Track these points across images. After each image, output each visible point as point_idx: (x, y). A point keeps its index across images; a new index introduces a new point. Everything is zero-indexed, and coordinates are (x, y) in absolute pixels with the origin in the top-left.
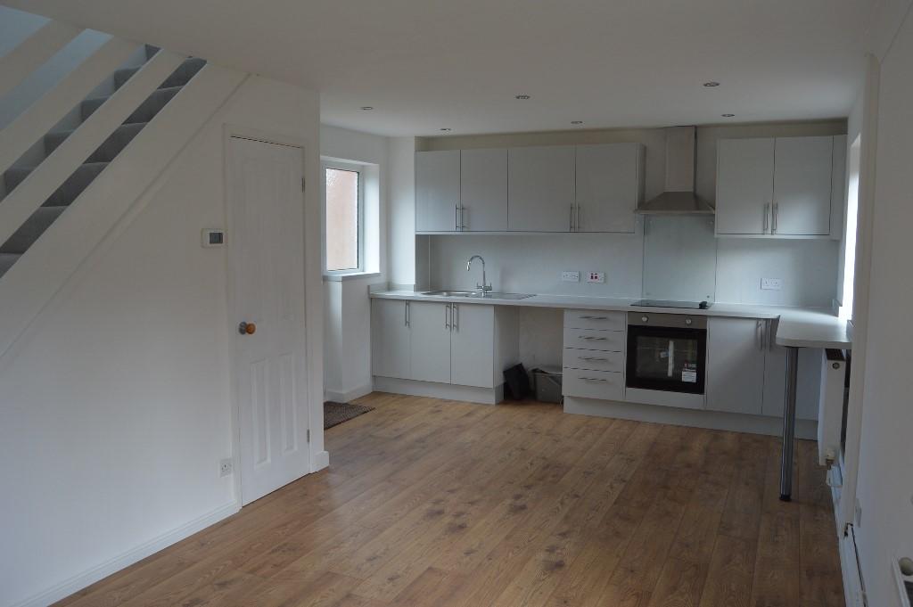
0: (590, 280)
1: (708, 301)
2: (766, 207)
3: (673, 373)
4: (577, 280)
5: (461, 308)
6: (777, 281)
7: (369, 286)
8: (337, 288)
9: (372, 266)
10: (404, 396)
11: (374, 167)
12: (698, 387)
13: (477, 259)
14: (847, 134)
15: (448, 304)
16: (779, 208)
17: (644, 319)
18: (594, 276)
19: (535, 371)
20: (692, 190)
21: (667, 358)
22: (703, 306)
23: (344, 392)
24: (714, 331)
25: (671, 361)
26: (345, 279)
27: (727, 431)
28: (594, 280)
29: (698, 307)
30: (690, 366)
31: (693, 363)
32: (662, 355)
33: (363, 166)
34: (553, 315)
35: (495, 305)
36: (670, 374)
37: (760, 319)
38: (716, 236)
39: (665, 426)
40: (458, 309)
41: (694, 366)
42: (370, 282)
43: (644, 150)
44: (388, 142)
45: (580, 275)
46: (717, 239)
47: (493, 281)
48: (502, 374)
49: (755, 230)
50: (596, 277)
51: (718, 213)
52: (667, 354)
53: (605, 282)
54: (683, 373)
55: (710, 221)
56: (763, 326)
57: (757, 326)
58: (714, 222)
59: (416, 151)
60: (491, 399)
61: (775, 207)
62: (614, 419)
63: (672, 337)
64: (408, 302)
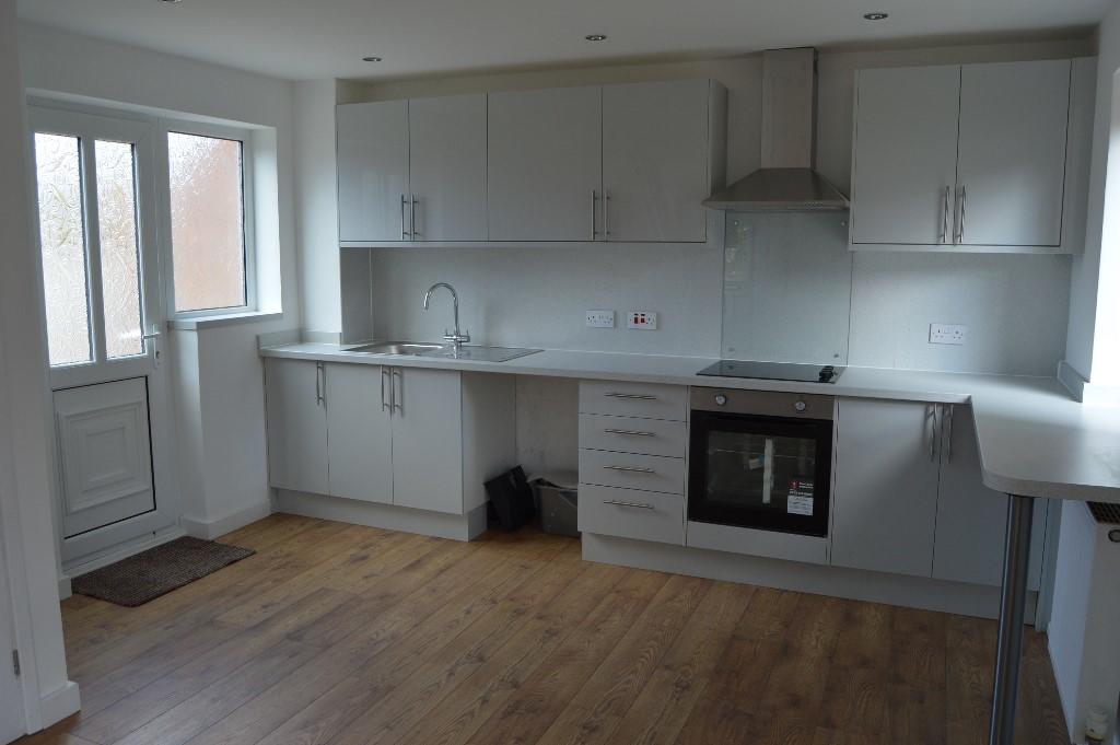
0: (631, 324)
1: (836, 364)
2: (944, 193)
3: (772, 496)
4: (611, 325)
5: (407, 375)
6: (958, 328)
7: (258, 338)
8: (190, 342)
9: (270, 301)
10: (323, 523)
11: (267, 133)
12: (816, 525)
13: (443, 289)
14: (1097, 54)
15: (389, 369)
16: (968, 196)
17: (721, 400)
18: (640, 317)
19: (539, 482)
20: (808, 165)
21: (761, 470)
22: (827, 375)
23: (209, 521)
24: (846, 423)
25: (768, 475)
26: (201, 327)
27: (868, 603)
28: (640, 325)
29: (818, 378)
30: (803, 485)
31: (805, 479)
32: (753, 463)
33: (251, 132)
34: (561, 389)
35: (462, 373)
36: (766, 498)
37: (933, 403)
38: (851, 247)
39: (758, 590)
40: (401, 377)
41: (810, 486)
42: (262, 329)
43: (725, 97)
44: (293, 87)
45: (615, 314)
46: (853, 252)
47: (472, 325)
48: (483, 487)
49: (922, 235)
50: (643, 321)
51: (853, 205)
52: (762, 462)
53: (658, 327)
54: (790, 498)
55: (840, 219)
56: (938, 415)
57: (927, 417)
58: (847, 223)
59: (338, 104)
60: (462, 533)
61: (961, 194)
62: (669, 575)
63: (770, 433)
64: (321, 364)
